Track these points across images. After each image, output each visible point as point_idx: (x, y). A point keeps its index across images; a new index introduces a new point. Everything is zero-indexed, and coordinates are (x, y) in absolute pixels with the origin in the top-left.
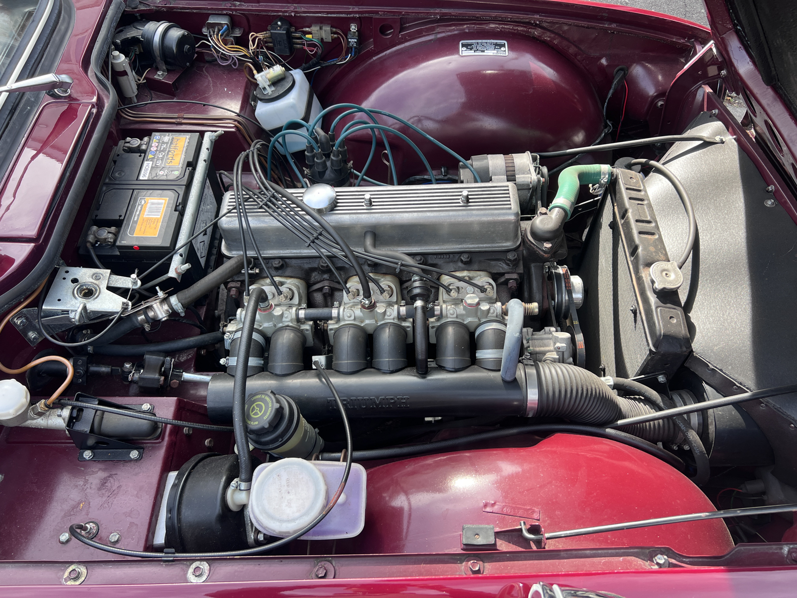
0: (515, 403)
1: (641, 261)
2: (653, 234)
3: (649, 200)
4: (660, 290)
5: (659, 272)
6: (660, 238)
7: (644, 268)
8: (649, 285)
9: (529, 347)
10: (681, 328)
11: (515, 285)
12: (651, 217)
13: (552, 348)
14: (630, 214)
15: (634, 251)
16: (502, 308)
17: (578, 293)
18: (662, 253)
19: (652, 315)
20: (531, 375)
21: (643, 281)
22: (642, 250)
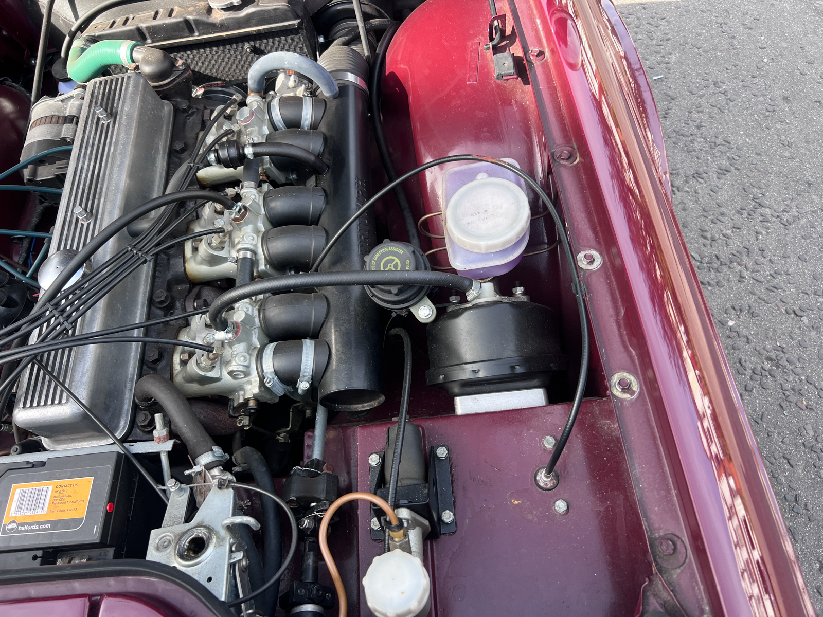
1: (204, 18)
2: (172, 10)
7: (210, 17)
8: (232, 13)
12: (152, 11)
15: (188, 27)
18: (196, 3)
21: (226, 19)
22: (192, 15)
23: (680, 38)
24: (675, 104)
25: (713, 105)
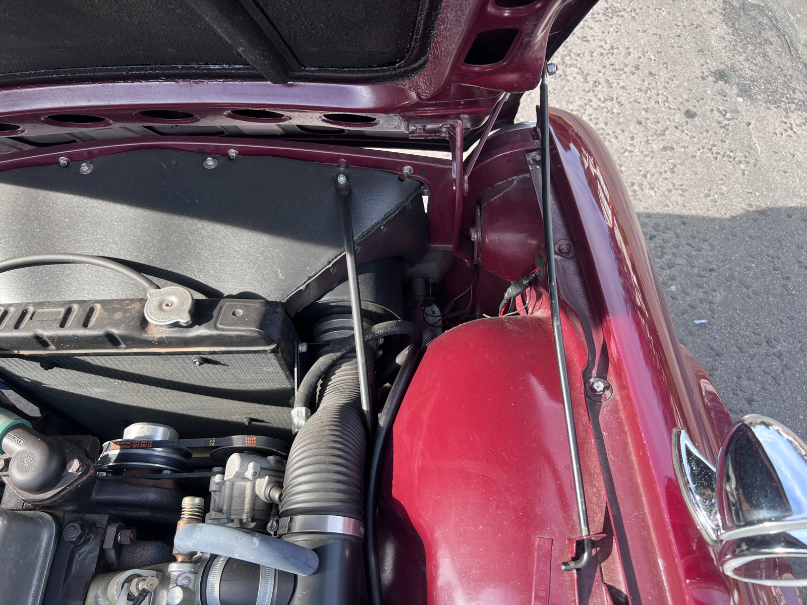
0: (347, 553)
1: (136, 334)
2: (92, 310)
3: (27, 304)
4: (191, 319)
5: (163, 313)
6: (103, 303)
7: (146, 333)
8: (177, 332)
9: (241, 520)
10: (251, 306)
11: (130, 532)
12: (61, 306)
13: (248, 485)
14: (45, 333)
15: (112, 340)
16: (182, 562)
17: (155, 431)
18: (128, 305)
19: (226, 336)
20: (304, 524)
21: (167, 338)
22: (118, 329)
23: (725, 270)
24: (720, 363)
25: (766, 371)
